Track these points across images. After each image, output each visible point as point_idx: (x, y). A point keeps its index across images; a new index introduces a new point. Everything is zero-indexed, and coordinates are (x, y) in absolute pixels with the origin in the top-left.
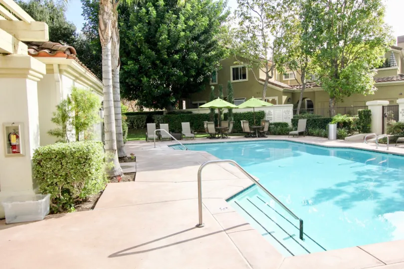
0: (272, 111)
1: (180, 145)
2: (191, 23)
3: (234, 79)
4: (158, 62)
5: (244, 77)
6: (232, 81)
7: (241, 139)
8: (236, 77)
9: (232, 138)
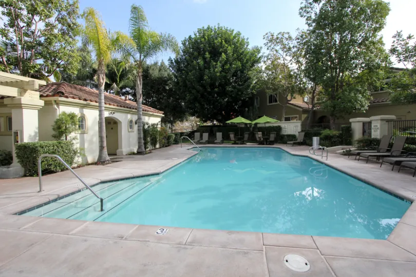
0: (286, 126)
1: (197, 147)
2: (227, 67)
3: (269, 103)
4: (206, 94)
5: (276, 101)
6: (268, 104)
7: (256, 145)
8: (271, 102)
9: (249, 144)
